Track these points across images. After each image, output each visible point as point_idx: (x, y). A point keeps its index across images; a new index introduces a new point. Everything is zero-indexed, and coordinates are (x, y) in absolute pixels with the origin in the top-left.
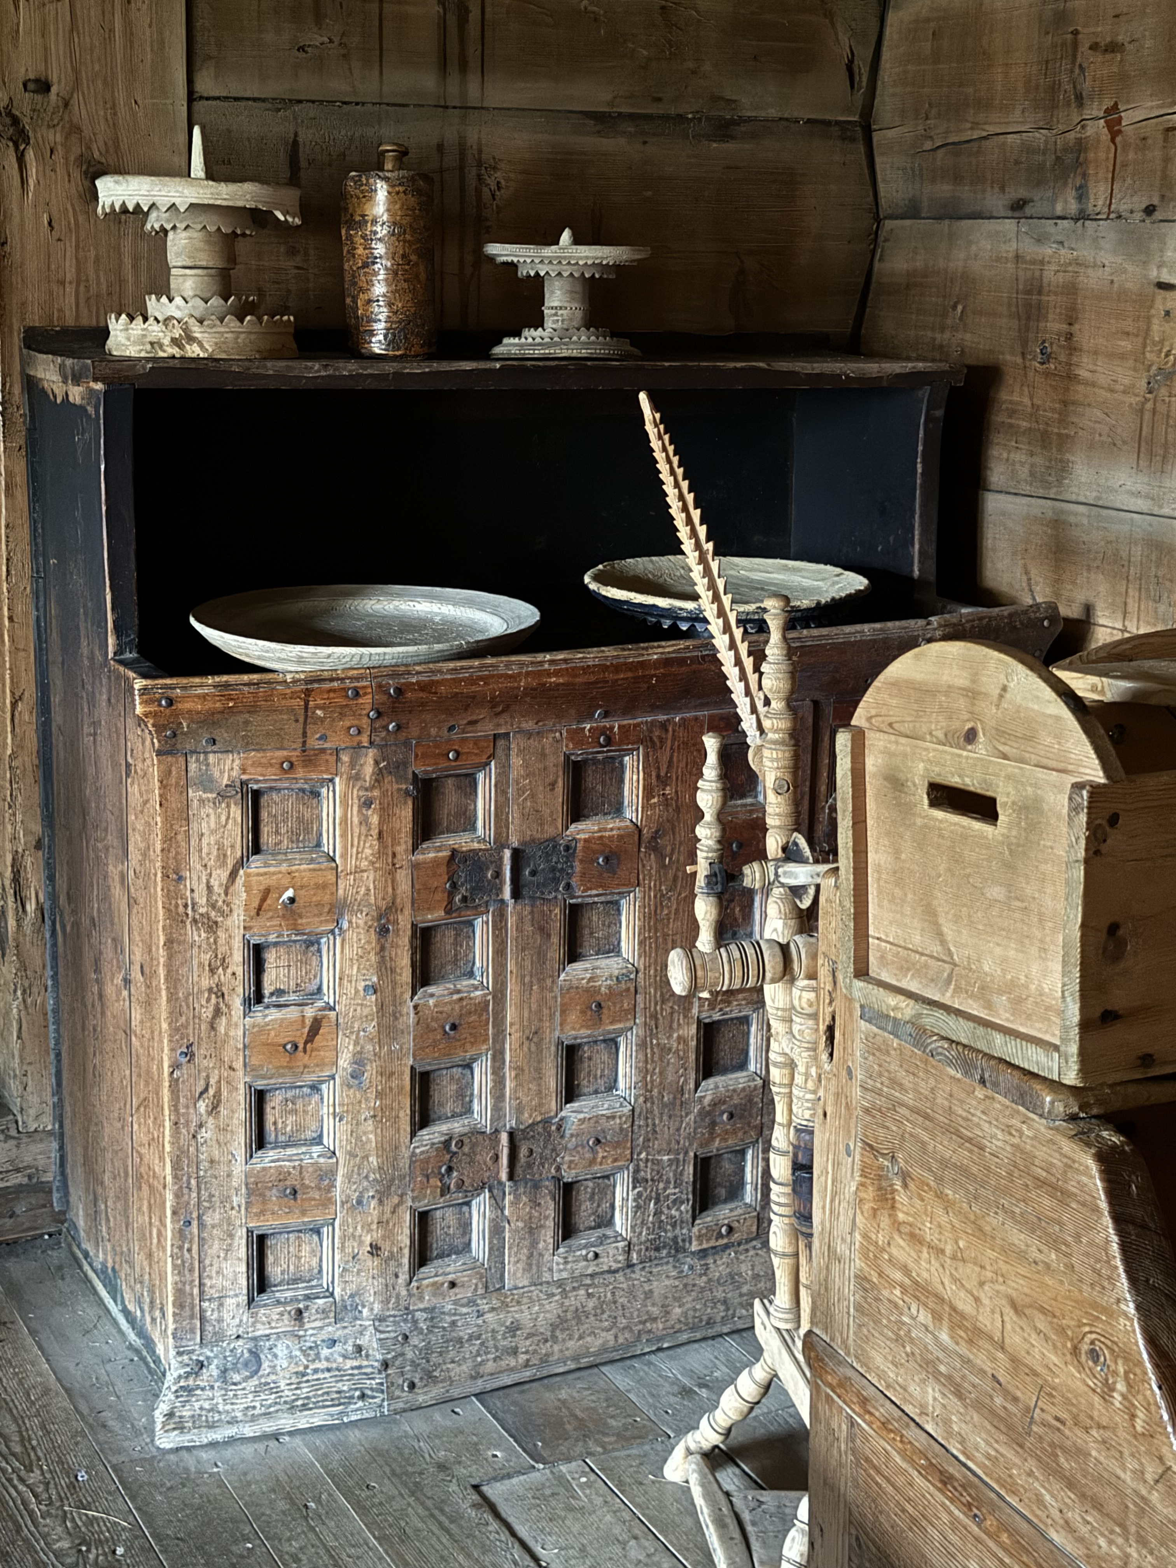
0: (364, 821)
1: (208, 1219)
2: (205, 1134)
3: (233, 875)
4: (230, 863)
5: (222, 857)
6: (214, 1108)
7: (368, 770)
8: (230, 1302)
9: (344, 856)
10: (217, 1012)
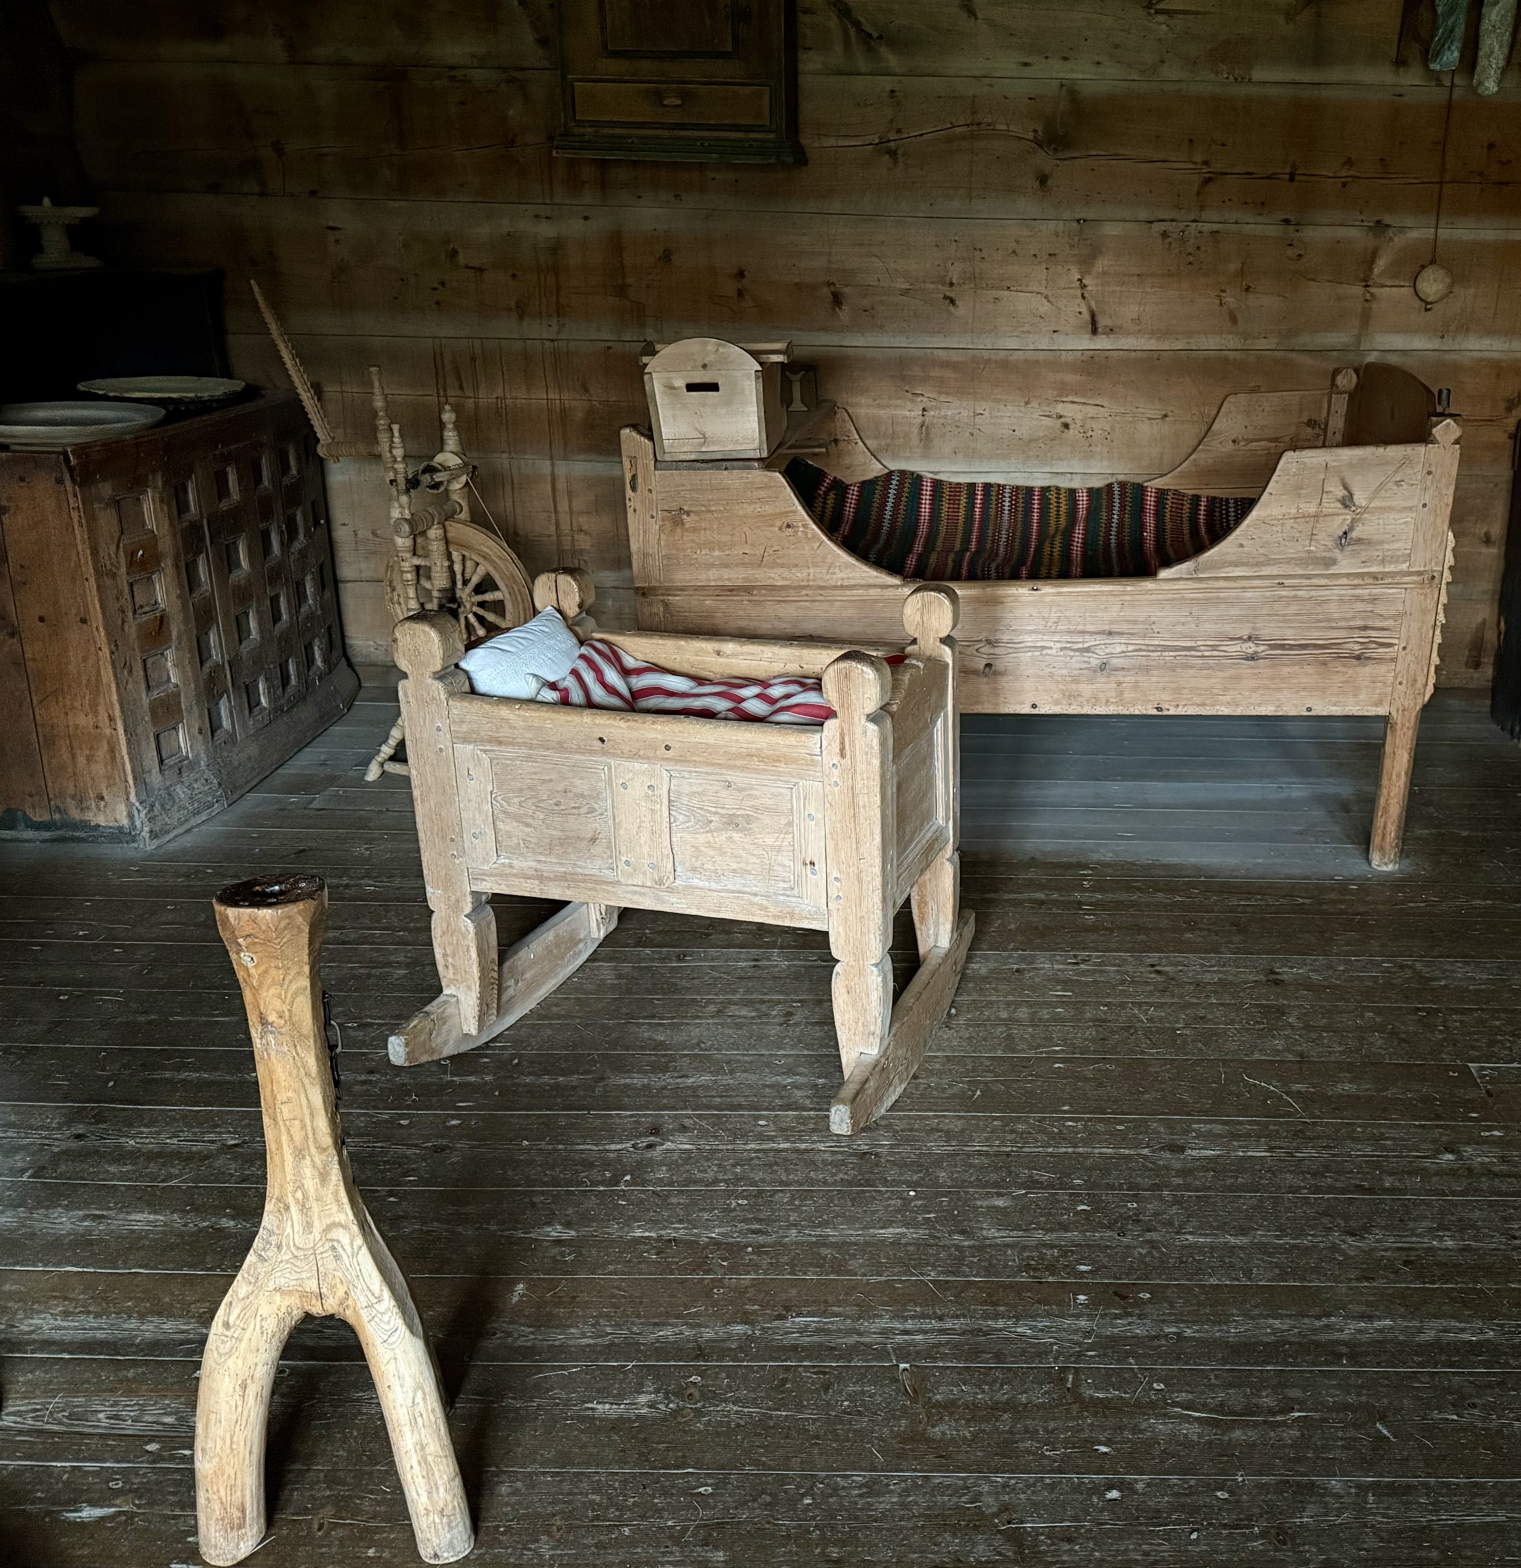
0: (162, 510)
1: (139, 732)
2: (130, 686)
3: (118, 547)
4: (116, 540)
5: (112, 538)
6: (131, 671)
7: (160, 483)
8: (153, 771)
9: (158, 529)
10: (123, 622)
